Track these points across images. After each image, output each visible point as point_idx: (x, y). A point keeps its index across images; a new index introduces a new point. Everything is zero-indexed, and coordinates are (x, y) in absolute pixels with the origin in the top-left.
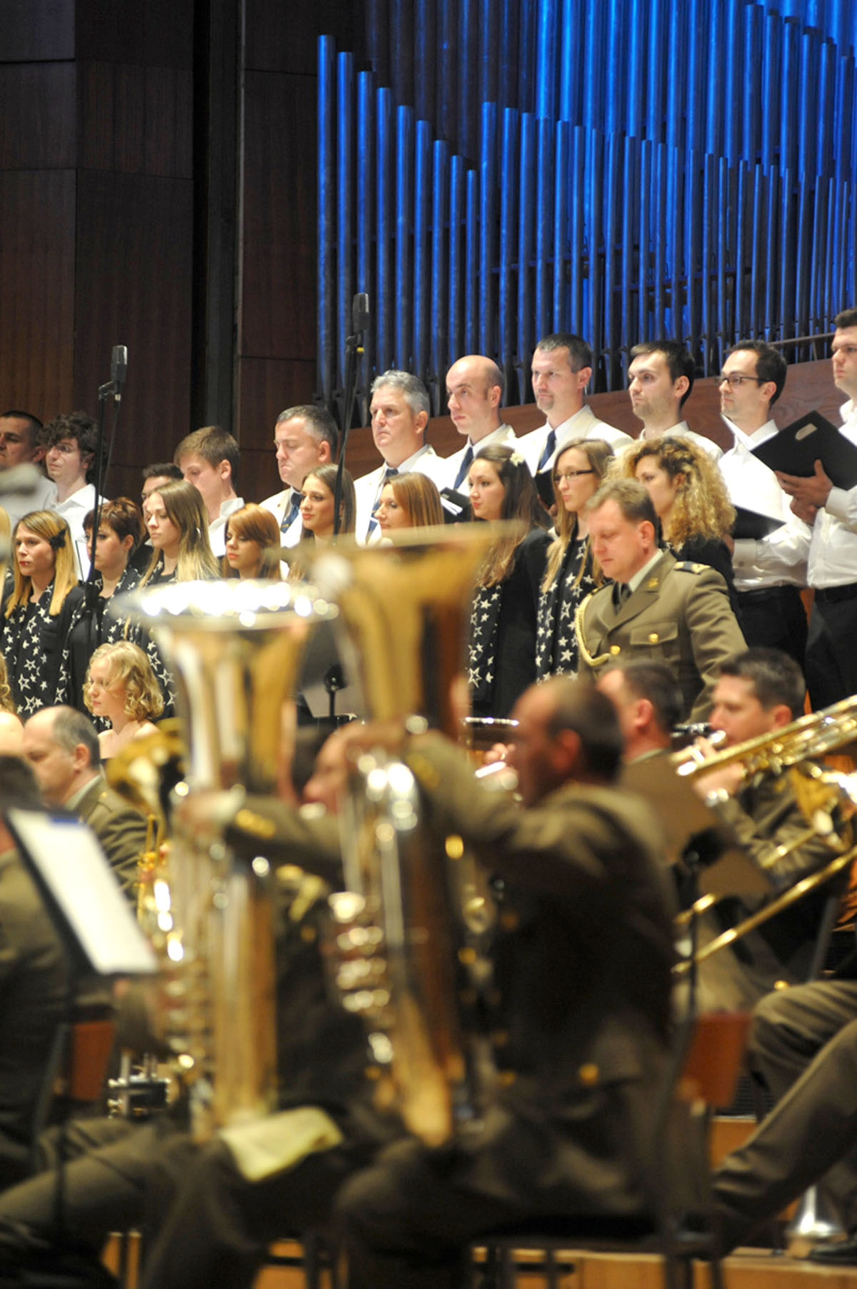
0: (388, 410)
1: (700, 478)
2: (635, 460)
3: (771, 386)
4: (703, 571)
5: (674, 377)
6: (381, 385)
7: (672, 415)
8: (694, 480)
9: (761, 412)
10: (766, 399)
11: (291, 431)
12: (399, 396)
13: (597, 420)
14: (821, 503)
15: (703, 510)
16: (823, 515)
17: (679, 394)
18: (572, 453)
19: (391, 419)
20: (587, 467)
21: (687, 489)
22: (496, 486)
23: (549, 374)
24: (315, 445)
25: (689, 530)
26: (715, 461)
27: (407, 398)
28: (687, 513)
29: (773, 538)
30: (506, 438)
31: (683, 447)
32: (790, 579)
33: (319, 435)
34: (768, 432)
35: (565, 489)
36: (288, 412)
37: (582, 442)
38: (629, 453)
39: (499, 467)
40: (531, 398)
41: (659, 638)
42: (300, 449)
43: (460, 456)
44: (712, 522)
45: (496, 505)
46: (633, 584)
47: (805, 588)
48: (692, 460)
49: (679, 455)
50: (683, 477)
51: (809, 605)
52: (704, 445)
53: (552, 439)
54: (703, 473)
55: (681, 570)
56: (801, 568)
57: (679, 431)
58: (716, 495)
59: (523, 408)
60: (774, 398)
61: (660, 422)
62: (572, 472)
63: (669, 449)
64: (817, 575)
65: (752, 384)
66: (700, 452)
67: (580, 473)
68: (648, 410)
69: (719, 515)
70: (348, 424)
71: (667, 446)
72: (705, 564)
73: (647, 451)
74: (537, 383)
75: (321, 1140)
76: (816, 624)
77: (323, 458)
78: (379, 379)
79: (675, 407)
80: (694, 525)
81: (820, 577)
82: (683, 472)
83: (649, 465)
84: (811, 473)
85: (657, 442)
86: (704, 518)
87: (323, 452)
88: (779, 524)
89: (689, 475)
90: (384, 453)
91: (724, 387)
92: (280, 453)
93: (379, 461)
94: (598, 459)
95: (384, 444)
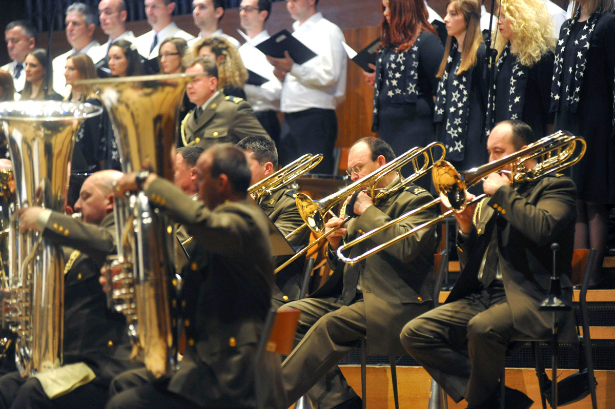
0: (75, 23)
1: (231, 57)
2: (199, 48)
3: (264, 13)
4: (240, 102)
5: (216, 7)
6: (72, 10)
7: (214, 27)
8: (228, 58)
9: (260, 25)
10: (262, 19)
11: (15, 33)
12: (80, 16)
13: (179, 29)
14: (288, 70)
15: (233, 73)
16: (289, 77)
17: (218, 16)
18: (168, 44)
19: (77, 28)
20: (175, 51)
21: (224, 63)
22: (123, 60)
23: (154, 7)
24: (27, 39)
25: (226, 83)
26: (237, 49)
27: (84, 17)
28: (225, 75)
29: (264, 86)
30: (129, 37)
31: (222, 42)
32: (271, 107)
33: (29, 35)
34: (263, 37)
35: (165, 62)
36: (11, 24)
37: (173, 39)
38: (196, 45)
39: (125, 50)
40: (145, 17)
41: (219, 134)
42: (20, 43)
43: (106, 45)
44: (237, 79)
45: (123, 69)
46: (204, 107)
47: (279, 112)
48: (227, 48)
49: (220, 46)
50: (223, 57)
51: (282, 120)
52: (232, 41)
53: (156, 38)
54: (233, 55)
55: (228, 100)
56: (277, 102)
57: (218, 34)
58: (238, 65)
59: (141, 22)
60: (266, 19)
61: (209, 30)
62: (167, 54)
63: (215, 43)
64: (287, 106)
65: (256, 12)
66: (231, 45)
67: (172, 54)
68: (203, 23)
69: (241, 75)
70: (52, 28)
71: (215, 41)
72: (240, 97)
73: (205, 44)
74: (148, 10)
75: (86, 378)
76: (285, 129)
77: (32, 46)
78: (70, 7)
79: (216, 23)
80: (228, 80)
81: (288, 106)
82: (222, 54)
83: (206, 51)
84: (283, 56)
85: (210, 39)
86: (233, 77)
87: (31, 43)
88: (266, 80)
89: (225, 56)
90: (73, 43)
91: (242, 13)
92: (10, 44)
93: (68, 47)
94: (181, 47)
95: (72, 40)
